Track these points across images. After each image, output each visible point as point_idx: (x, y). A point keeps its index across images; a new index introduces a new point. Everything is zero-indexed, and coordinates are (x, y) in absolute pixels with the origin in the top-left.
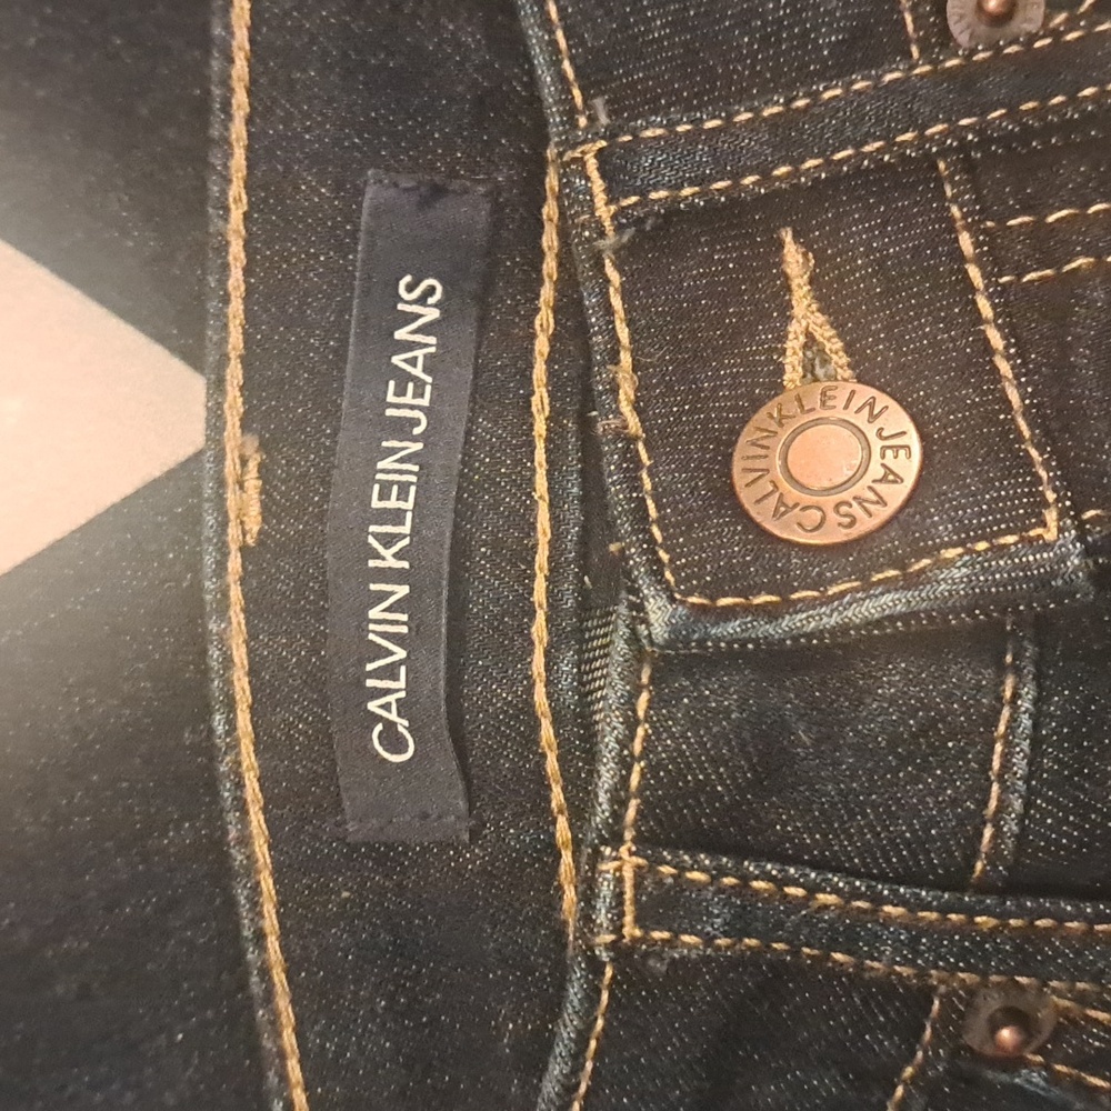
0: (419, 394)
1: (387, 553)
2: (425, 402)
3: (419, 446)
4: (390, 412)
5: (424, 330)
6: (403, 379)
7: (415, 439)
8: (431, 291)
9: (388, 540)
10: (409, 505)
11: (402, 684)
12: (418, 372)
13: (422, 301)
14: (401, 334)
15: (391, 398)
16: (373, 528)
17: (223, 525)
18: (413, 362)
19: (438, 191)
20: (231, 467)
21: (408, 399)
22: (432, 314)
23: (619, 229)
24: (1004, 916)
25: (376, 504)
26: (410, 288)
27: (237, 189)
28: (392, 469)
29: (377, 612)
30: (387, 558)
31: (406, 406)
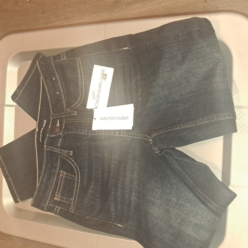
3: (44, 128)
5: (45, 122)
11: (41, 138)
12: (45, 124)
17: (36, 131)
20: (37, 128)
23: (52, 119)
24: (59, 149)
26: (45, 120)
28: (42, 129)
29: (41, 135)
30: (41, 133)
31: (44, 126)
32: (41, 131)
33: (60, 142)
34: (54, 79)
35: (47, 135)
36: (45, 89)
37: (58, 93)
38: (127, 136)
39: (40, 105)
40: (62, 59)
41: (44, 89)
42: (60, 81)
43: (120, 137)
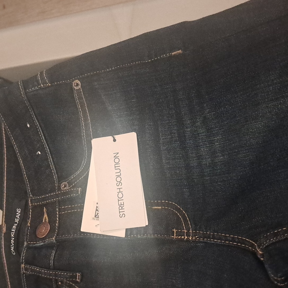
0: (18, 219)
1: (13, 235)
2: (18, 220)
3: (17, 225)
4: (15, 221)
5: (19, 213)
6: (17, 218)
7: (17, 224)
8: (20, 210)
9: (13, 234)
10: (14, 231)
11: (13, 247)
12: (18, 217)
13: (19, 211)
14: (17, 214)
15: (16, 220)
16: (12, 233)
17: (2, 231)
18: (18, 216)
19: (20, 201)
20: (3, 225)
21: (17, 220)
22: (20, 212)
23: (31, 206)
24: (53, 272)
25: (12, 230)
26: (18, 209)
27: (5, 200)
28: (14, 227)
29: (12, 241)
30: (12, 236)
31: (17, 221)
32: (13, 232)
33: (52, 258)
34: (28, 126)
35: (25, 243)
36: (12, 147)
37: (40, 153)
38: (197, 237)
39: (5, 178)
40: (42, 85)
41: (10, 147)
42: (41, 129)
43: (182, 240)
